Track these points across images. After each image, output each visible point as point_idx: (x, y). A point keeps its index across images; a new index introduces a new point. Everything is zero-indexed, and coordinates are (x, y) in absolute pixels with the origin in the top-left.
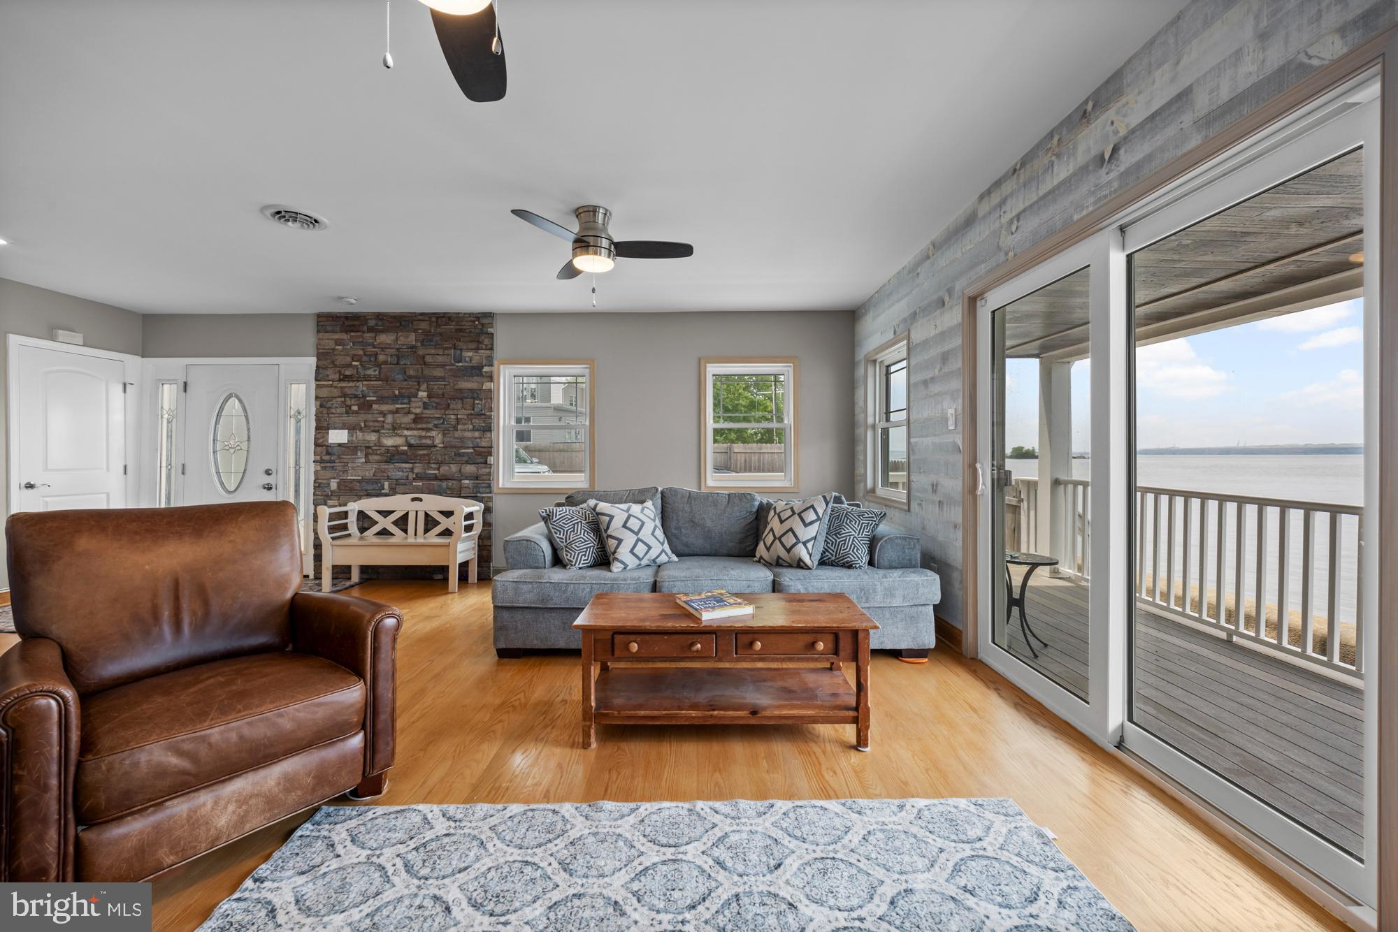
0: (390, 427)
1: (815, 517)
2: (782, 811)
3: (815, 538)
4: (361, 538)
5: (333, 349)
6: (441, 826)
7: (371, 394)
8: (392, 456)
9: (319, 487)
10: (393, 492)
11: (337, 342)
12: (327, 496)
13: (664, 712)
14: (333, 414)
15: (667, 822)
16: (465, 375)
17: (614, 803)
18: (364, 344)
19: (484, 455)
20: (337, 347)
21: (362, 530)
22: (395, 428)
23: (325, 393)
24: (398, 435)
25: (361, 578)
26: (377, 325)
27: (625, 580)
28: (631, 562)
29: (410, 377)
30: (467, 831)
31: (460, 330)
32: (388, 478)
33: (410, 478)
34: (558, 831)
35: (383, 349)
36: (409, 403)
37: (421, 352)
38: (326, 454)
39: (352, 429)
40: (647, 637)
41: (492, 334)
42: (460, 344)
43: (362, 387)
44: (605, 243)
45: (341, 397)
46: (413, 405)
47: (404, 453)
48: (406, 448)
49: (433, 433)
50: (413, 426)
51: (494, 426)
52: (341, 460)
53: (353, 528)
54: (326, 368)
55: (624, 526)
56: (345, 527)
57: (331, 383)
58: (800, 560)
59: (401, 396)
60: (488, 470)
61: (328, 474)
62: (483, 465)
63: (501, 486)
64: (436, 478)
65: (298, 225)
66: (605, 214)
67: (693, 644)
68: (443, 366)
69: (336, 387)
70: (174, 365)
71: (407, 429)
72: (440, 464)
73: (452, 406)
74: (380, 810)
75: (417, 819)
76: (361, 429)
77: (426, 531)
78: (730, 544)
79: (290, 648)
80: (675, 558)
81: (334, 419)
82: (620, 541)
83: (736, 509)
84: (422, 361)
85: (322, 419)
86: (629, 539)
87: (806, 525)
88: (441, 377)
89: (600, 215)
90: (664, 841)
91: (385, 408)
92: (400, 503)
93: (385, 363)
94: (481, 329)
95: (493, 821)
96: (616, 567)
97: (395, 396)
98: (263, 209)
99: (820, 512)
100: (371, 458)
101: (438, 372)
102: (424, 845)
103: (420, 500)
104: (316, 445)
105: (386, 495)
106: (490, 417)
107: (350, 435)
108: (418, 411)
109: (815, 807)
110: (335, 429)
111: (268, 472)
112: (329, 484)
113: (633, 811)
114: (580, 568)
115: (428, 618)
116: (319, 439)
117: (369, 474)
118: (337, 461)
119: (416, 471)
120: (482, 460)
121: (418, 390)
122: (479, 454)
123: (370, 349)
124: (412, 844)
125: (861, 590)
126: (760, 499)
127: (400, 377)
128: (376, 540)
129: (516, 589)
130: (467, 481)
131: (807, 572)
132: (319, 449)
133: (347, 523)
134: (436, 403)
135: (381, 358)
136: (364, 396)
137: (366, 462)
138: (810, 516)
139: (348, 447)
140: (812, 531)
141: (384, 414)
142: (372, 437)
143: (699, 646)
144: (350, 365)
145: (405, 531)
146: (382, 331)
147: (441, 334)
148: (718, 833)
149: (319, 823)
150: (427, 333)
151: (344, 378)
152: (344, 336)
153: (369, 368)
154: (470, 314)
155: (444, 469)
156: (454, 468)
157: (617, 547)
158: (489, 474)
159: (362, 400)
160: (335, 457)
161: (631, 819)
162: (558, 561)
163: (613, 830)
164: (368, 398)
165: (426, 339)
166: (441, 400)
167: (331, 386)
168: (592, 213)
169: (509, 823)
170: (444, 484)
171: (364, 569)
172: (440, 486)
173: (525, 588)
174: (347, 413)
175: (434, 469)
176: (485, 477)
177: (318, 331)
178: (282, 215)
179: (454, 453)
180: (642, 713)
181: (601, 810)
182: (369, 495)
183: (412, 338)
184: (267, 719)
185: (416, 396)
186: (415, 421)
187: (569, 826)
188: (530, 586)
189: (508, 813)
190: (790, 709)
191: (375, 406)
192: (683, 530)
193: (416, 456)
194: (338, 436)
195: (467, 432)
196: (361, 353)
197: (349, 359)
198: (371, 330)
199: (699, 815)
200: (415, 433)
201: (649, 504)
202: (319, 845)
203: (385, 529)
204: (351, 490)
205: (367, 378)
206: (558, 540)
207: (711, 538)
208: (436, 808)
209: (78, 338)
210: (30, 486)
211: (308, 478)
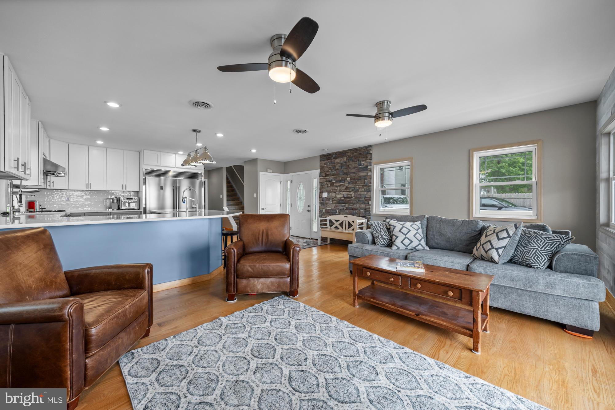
0: (339, 191)
1: (507, 236)
2: (405, 351)
3: (505, 247)
4: (330, 229)
5: (324, 166)
6: (302, 309)
7: (334, 180)
8: (339, 201)
9: (320, 211)
10: (340, 214)
11: (325, 164)
12: (322, 214)
13: (380, 302)
14: (324, 187)
15: (360, 335)
16: (362, 171)
17: (348, 323)
18: (332, 163)
19: (368, 200)
21: (331, 226)
22: (340, 191)
23: (322, 181)
24: (341, 194)
25: (330, 242)
26: (335, 156)
27: (394, 253)
28: (402, 247)
29: (345, 173)
30: (306, 312)
31: (360, 154)
32: (338, 209)
33: (345, 209)
34: (327, 322)
35: (337, 164)
36: (344, 183)
37: (348, 164)
38: (322, 201)
39: (329, 192)
40: (374, 271)
41: (371, 153)
42: (361, 159)
43: (331, 178)
44: (387, 115)
45: (325, 182)
46: (346, 183)
47: (343, 200)
48: (343, 198)
49: (351, 193)
50: (345, 190)
51: (372, 189)
52: (326, 203)
53: (328, 225)
54: (322, 172)
55: (400, 231)
56: (326, 225)
58: (492, 258)
59: (342, 180)
60: (369, 207)
61: (322, 207)
62: (367, 205)
63: (374, 213)
64: (352, 209)
65: (301, 133)
66: (388, 103)
67: (390, 278)
68: (354, 168)
69: (325, 179)
70: (289, 176)
71: (344, 192)
72: (354, 204)
73: (357, 183)
74: (292, 300)
75: (298, 305)
76: (331, 192)
77: (349, 228)
78: (461, 246)
79: (284, 253)
80: (427, 248)
81: (325, 189)
82: (397, 237)
83: (465, 228)
84: (348, 167)
85: (321, 189)
86: (401, 237)
87: (499, 239)
88: (354, 172)
89: (385, 104)
90: (354, 338)
91: (338, 184)
92: (341, 217)
93: (338, 169)
94: (367, 152)
95: (313, 313)
96: (394, 248)
97: (340, 180)
98: (294, 131)
99: (511, 233)
100: (334, 202)
101: (353, 171)
102: (295, 311)
103: (347, 217)
105: (338, 215)
106: (370, 186)
107: (328, 194)
108: (347, 185)
109: (422, 357)
110: (324, 192)
111: (308, 207)
112: (323, 210)
113: (352, 327)
114: (381, 246)
115: (340, 257)
116: (320, 196)
117: (333, 207)
119: (346, 206)
120: (367, 203)
121: (347, 178)
122: (366, 200)
123: (334, 165)
124: (293, 310)
125: (526, 280)
126: (481, 224)
127: (342, 173)
128: (334, 230)
129: (354, 250)
130: (362, 211)
131: (495, 265)
132: (320, 199)
133: (326, 223)
134: (353, 182)
135: (337, 167)
136: (332, 181)
137: (332, 203)
138: (504, 234)
139: (327, 198)
140: (504, 243)
141: (337, 187)
142: (334, 195)
143: (393, 279)
144: (328, 171)
145: (342, 227)
146: (337, 158)
147: (354, 156)
148: (374, 345)
149: (280, 298)
150: (350, 157)
151: (327, 175)
152: (327, 162)
153: (333, 171)
154: (364, 147)
155: (355, 206)
156: (358, 206)
157: (396, 239)
158: (370, 208)
160: (324, 202)
161: (349, 329)
162: (374, 243)
163: (342, 329)
165: (350, 159)
166: (354, 181)
167: (323, 178)
168: (382, 104)
169: (317, 315)
170: (355, 211)
171: (332, 239)
172: (353, 212)
173: (357, 250)
174: (327, 187)
175: (352, 206)
176: (368, 209)
177: (320, 161)
178: (298, 131)
179: (358, 200)
180: (372, 300)
181: (343, 323)
182: (333, 215)
183: (345, 159)
184: (267, 266)
185: (346, 180)
186: (346, 189)
187: (331, 322)
188: (359, 249)
189: (319, 313)
190: (436, 319)
191: (335, 184)
192: (436, 236)
193: (346, 201)
194: (325, 195)
195: (362, 192)
196: (331, 166)
197: (328, 169)
198: (334, 158)
199: (372, 338)
200: (346, 193)
201: (418, 223)
202: (277, 302)
203: (337, 226)
204: (328, 212)
205: (333, 175)
206: (374, 234)
207: (449, 241)
208: (304, 305)
209: (271, 171)
210: (263, 209)
211: (318, 208)
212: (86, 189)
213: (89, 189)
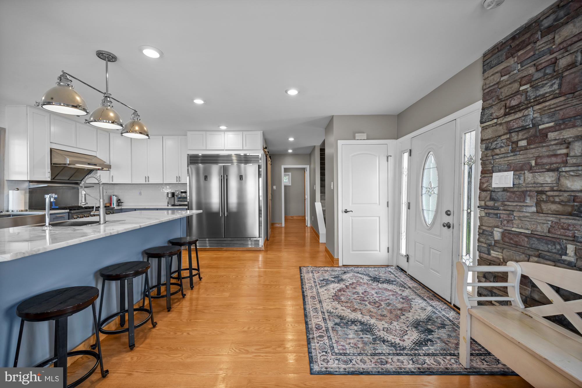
5: (500, 83)
7: (546, 120)
9: (483, 233)
11: (503, 73)
12: (490, 245)
14: (497, 155)
20: (502, 79)
23: (489, 133)
38: (490, 200)
39: (519, 169)
43: (533, 114)
45: (506, 134)
52: (506, 207)
54: (491, 106)
56: (504, 291)
57: (495, 121)
61: (492, 221)
69: (501, 124)
70: (406, 140)
76: (531, 169)
81: (499, 161)
85: (487, 162)
100: (544, 206)
104: (482, 189)
105: (569, 264)
107: (516, 177)
110: (500, 171)
111: (448, 213)
112: (492, 233)
116: (483, 183)
117: (542, 229)
118: (502, 208)
132: (484, 194)
133: (506, 288)
136: (537, 125)
137: (537, 212)
139: (514, 192)
142: (548, 179)
144: (517, 92)
151: (510, 110)
152: (511, 61)
153: (543, 86)
159: (532, 131)
160: (500, 203)
164: (541, 127)
167: (496, 124)
174: (513, 151)
177: (484, 72)
191: (552, 135)
194: (502, 180)
196: (532, 70)
197: (517, 85)
204: (517, 245)
205: (540, 100)
209: (364, 136)
210: (346, 212)
211: (475, 223)
212: (145, 183)
213: (148, 183)
